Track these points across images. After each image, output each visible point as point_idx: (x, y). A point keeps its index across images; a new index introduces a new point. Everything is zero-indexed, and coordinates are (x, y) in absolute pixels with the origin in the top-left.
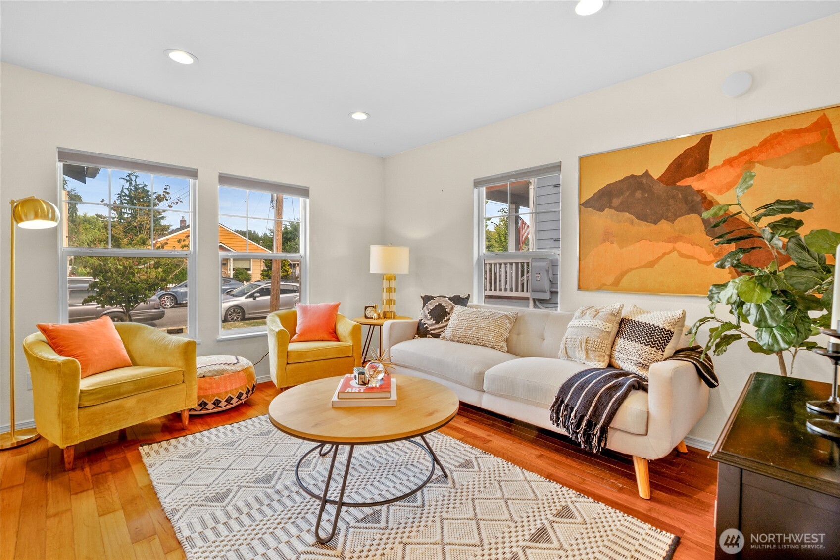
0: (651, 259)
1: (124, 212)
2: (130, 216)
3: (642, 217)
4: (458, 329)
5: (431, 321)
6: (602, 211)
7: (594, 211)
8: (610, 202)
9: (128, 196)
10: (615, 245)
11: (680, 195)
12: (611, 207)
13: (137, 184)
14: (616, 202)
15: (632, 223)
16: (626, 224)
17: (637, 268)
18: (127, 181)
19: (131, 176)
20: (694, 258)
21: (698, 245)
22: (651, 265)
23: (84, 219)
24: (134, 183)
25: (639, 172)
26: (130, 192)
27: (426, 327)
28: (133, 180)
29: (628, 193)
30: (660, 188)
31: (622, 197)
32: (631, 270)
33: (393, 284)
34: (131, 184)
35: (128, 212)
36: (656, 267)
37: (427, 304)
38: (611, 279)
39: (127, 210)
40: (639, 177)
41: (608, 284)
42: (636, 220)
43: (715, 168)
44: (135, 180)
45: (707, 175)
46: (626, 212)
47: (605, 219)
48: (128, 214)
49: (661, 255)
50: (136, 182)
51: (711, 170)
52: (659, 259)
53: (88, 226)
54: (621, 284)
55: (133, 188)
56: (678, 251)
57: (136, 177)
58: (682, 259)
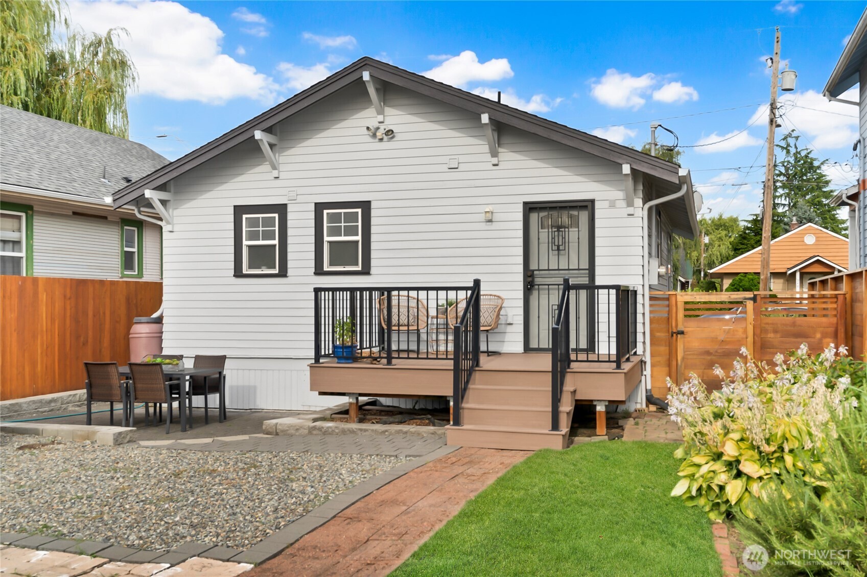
1: (778, 204)
2: (787, 208)
9: (784, 175)
13: (798, 150)
18: (783, 148)
19: (789, 139)
23: (719, 223)
24: (793, 150)
26: (787, 169)
28: (792, 144)
34: (788, 152)
35: (783, 202)
39: (783, 198)
44: (795, 145)
48: (784, 205)
50: (796, 148)
53: (724, 233)
55: (792, 160)
57: (797, 138)
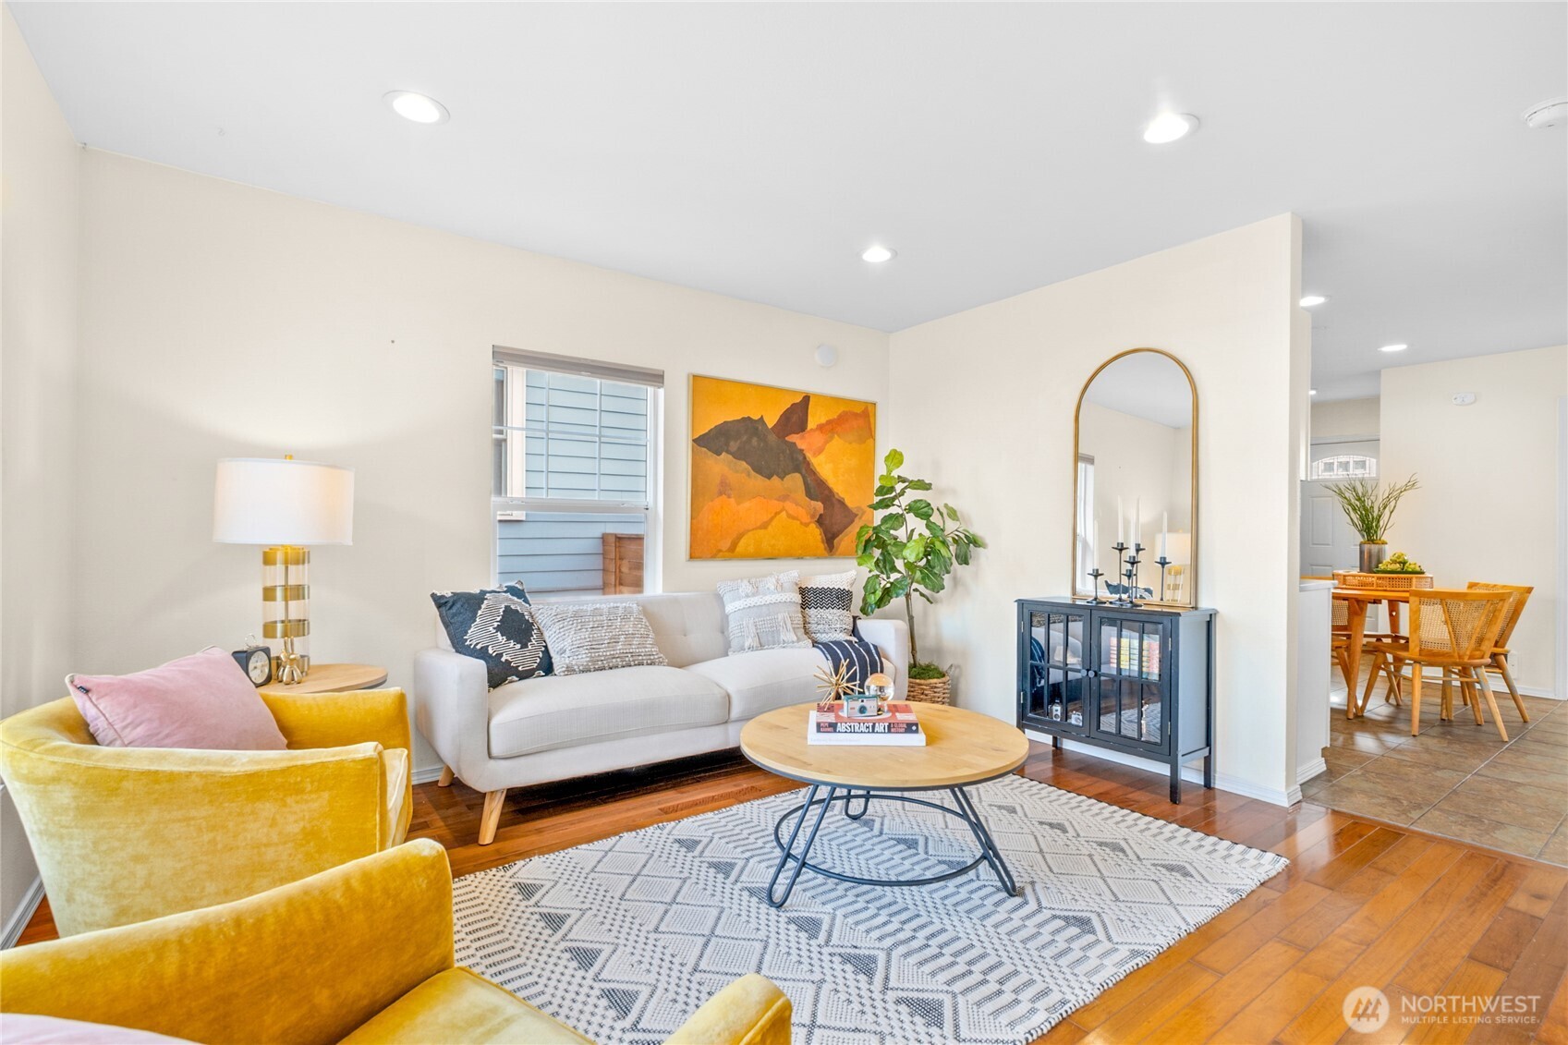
0: (765, 519)
3: (758, 470)
4: (597, 647)
5: (512, 645)
6: (719, 455)
7: (710, 453)
8: (727, 444)
10: (732, 500)
11: (788, 451)
12: (728, 452)
14: (734, 445)
15: (749, 475)
16: (743, 475)
17: (753, 529)
20: (798, 520)
21: (800, 506)
22: (764, 526)
25: (756, 417)
27: (506, 660)
29: (745, 438)
30: (772, 438)
31: (739, 442)
32: (749, 531)
33: (297, 575)
36: (770, 528)
37: (480, 612)
38: (726, 545)
40: (756, 421)
41: (724, 549)
42: (752, 472)
43: (811, 430)
45: (805, 434)
46: (744, 460)
47: (721, 466)
49: (773, 515)
51: (808, 432)
52: (772, 519)
54: (738, 549)
56: (787, 512)
58: (790, 520)
